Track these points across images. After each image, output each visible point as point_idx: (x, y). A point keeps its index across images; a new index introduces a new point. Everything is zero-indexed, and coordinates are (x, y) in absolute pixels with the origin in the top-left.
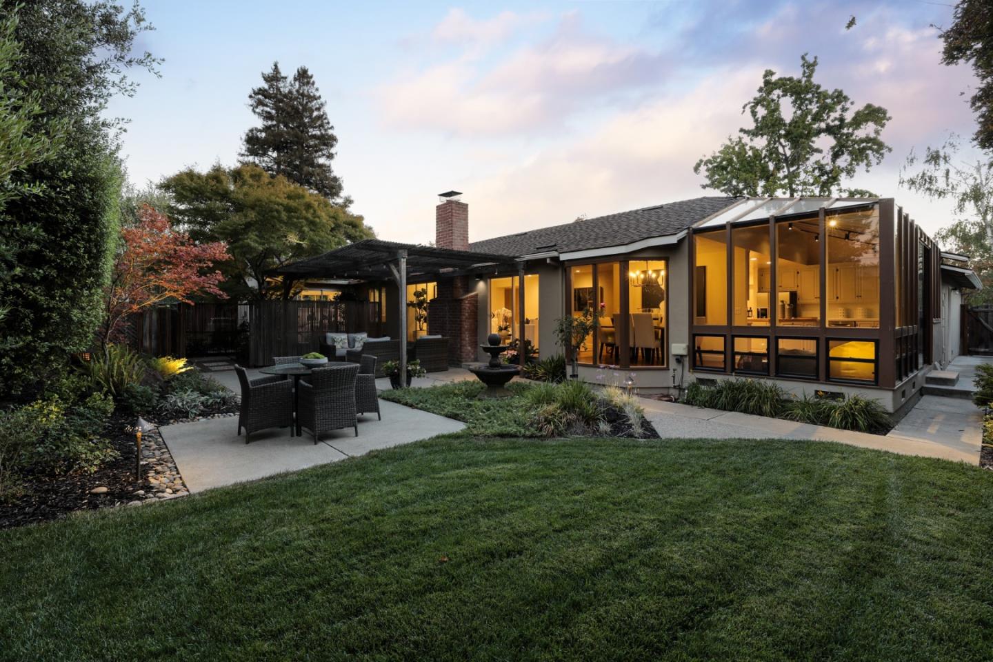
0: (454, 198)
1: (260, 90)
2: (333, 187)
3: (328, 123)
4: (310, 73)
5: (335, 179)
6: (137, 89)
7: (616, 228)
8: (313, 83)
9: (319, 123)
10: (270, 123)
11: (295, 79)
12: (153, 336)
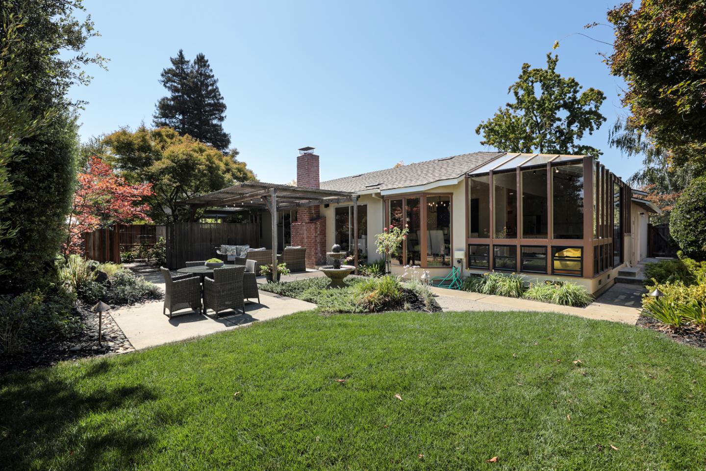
0: (310, 151)
1: (169, 70)
2: (223, 141)
3: (220, 95)
4: (206, 58)
5: (225, 135)
6: (91, 80)
7: (420, 173)
8: (209, 66)
9: (213, 94)
10: (177, 94)
11: (195, 63)
12: (96, 248)
